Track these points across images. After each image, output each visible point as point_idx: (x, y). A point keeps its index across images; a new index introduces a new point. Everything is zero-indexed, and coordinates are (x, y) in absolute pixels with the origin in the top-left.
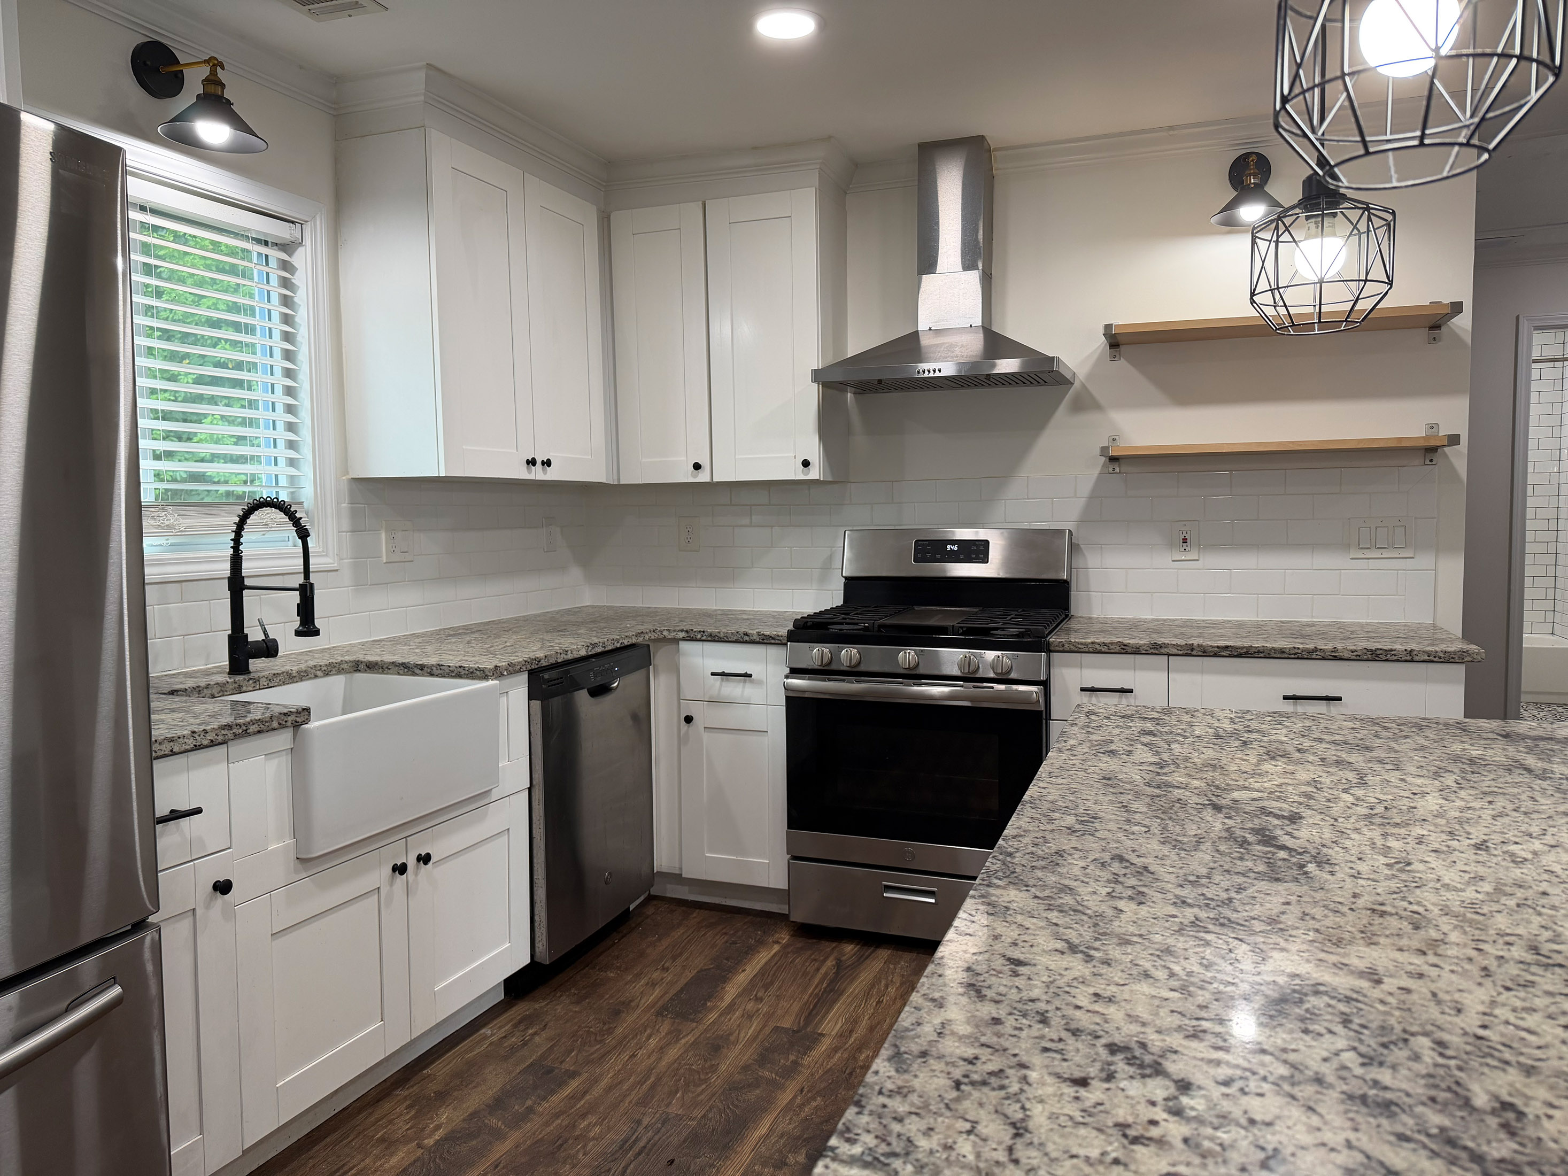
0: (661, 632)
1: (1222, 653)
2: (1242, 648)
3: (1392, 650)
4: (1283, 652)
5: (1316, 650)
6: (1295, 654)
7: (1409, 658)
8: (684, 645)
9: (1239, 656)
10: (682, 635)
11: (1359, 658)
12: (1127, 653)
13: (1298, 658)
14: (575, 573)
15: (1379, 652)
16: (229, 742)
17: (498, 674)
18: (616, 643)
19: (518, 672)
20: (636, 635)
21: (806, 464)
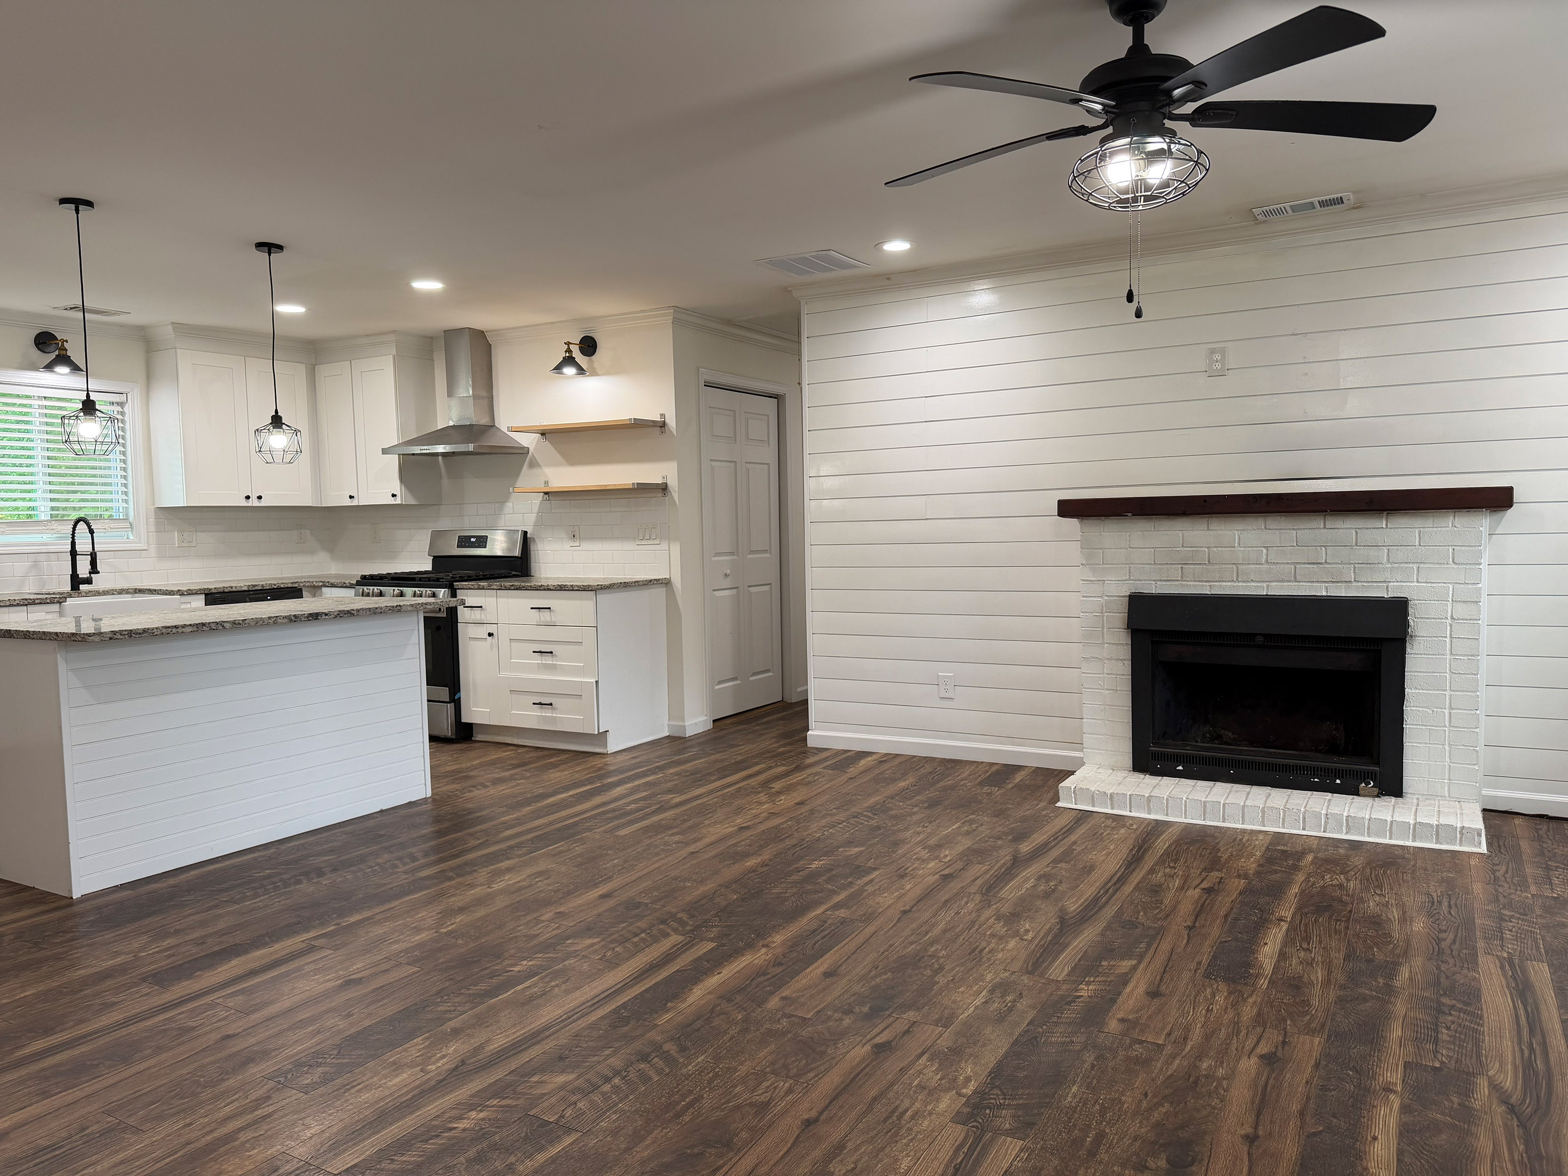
0: (312, 582)
1: (512, 588)
3: (566, 586)
4: (531, 587)
5: (542, 586)
6: (535, 588)
7: (572, 589)
8: (324, 589)
9: (517, 589)
10: (321, 584)
11: (556, 589)
12: (480, 589)
13: (536, 590)
14: (323, 556)
15: (562, 586)
16: (26, 605)
17: (181, 593)
18: (273, 586)
19: (196, 594)
20: (292, 583)
21: (394, 495)
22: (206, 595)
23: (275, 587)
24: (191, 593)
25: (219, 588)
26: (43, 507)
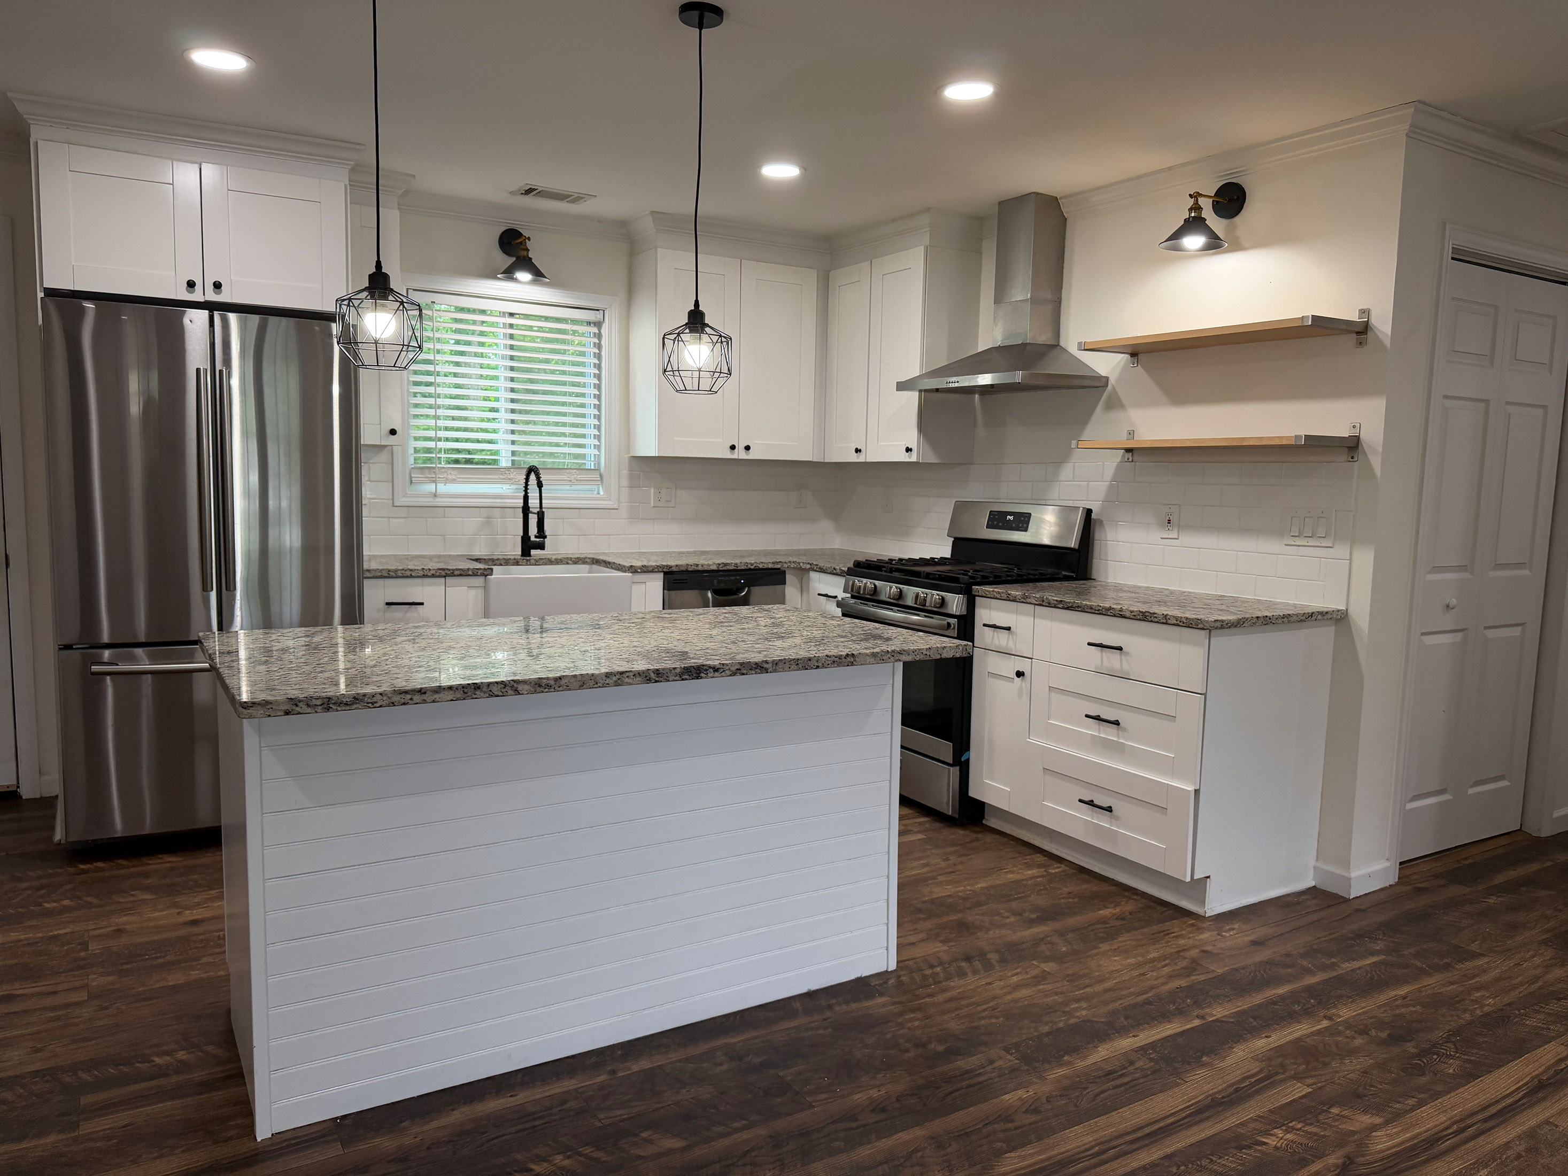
0: (799, 563)
1: (1059, 606)
3: (1155, 613)
4: (1092, 608)
5: (1110, 608)
6: (1098, 610)
7: (1164, 621)
8: (813, 575)
9: (1067, 608)
10: (808, 566)
11: (1134, 618)
13: (1100, 614)
14: (826, 525)
15: (1147, 614)
16: (445, 577)
17: (633, 570)
18: (749, 566)
19: (652, 571)
20: (773, 563)
21: (908, 450)
22: (665, 573)
23: (752, 567)
24: (646, 570)
25: (682, 566)
26: (504, 451)
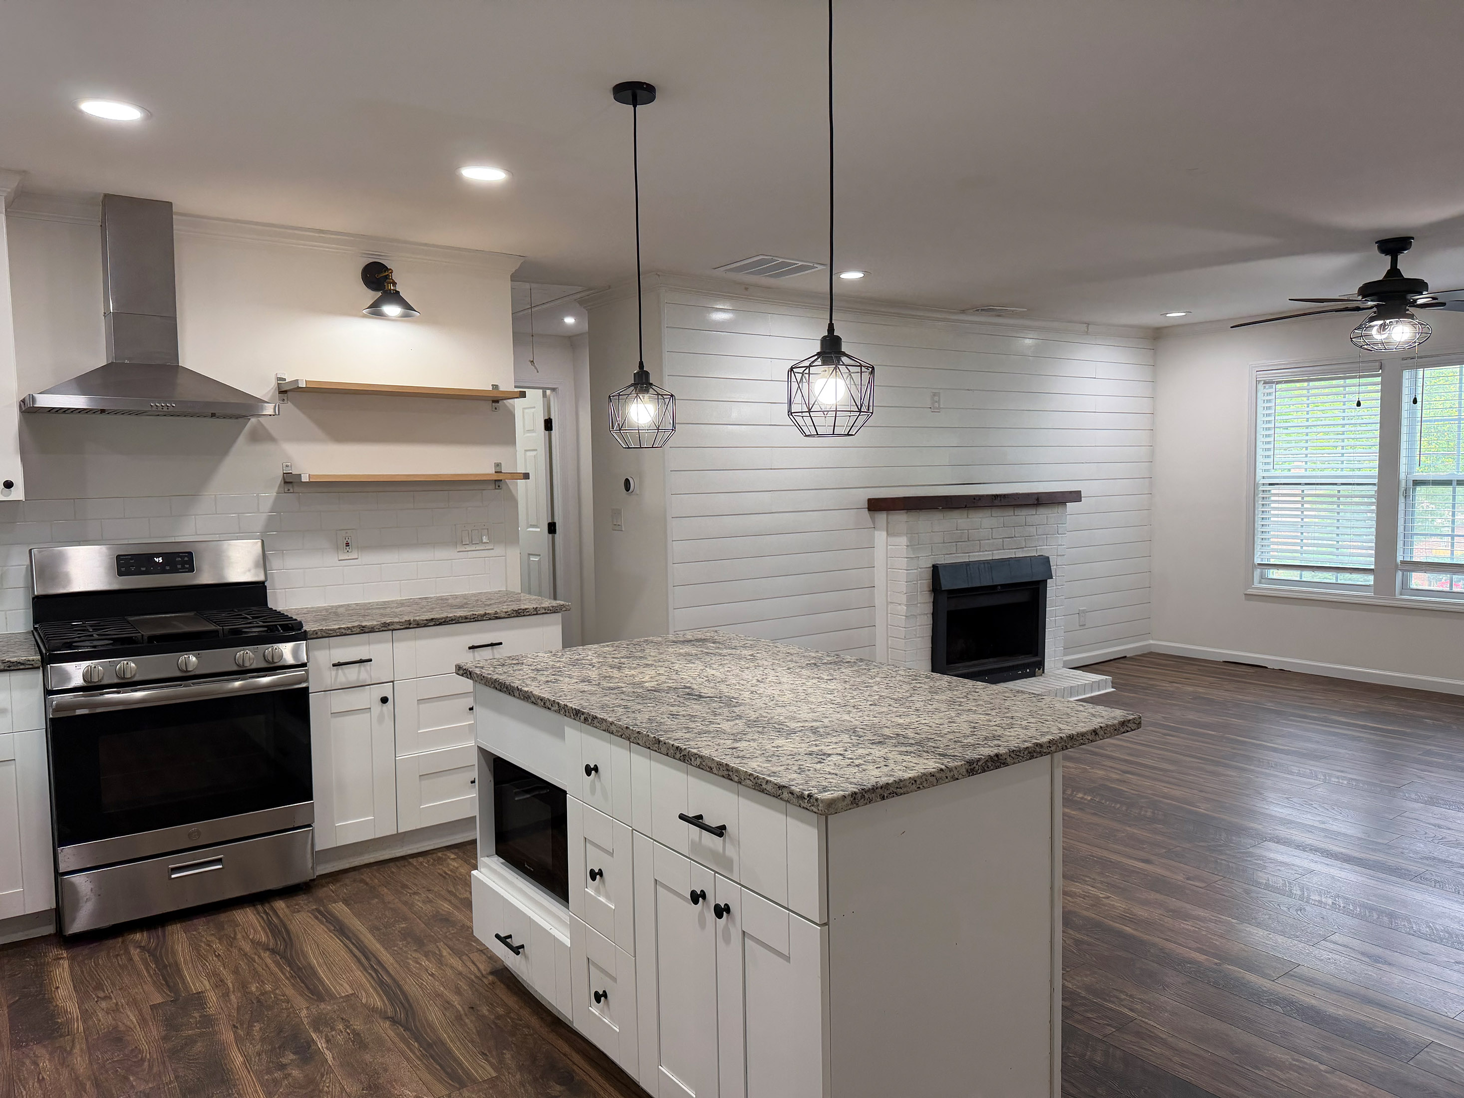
1: (430, 624)
2: (442, 619)
3: (526, 609)
4: (467, 618)
5: (485, 614)
6: (474, 618)
7: (535, 613)
9: (440, 624)
11: (509, 617)
12: (365, 633)
13: (476, 621)
15: (520, 611)
21: (8, 484)
